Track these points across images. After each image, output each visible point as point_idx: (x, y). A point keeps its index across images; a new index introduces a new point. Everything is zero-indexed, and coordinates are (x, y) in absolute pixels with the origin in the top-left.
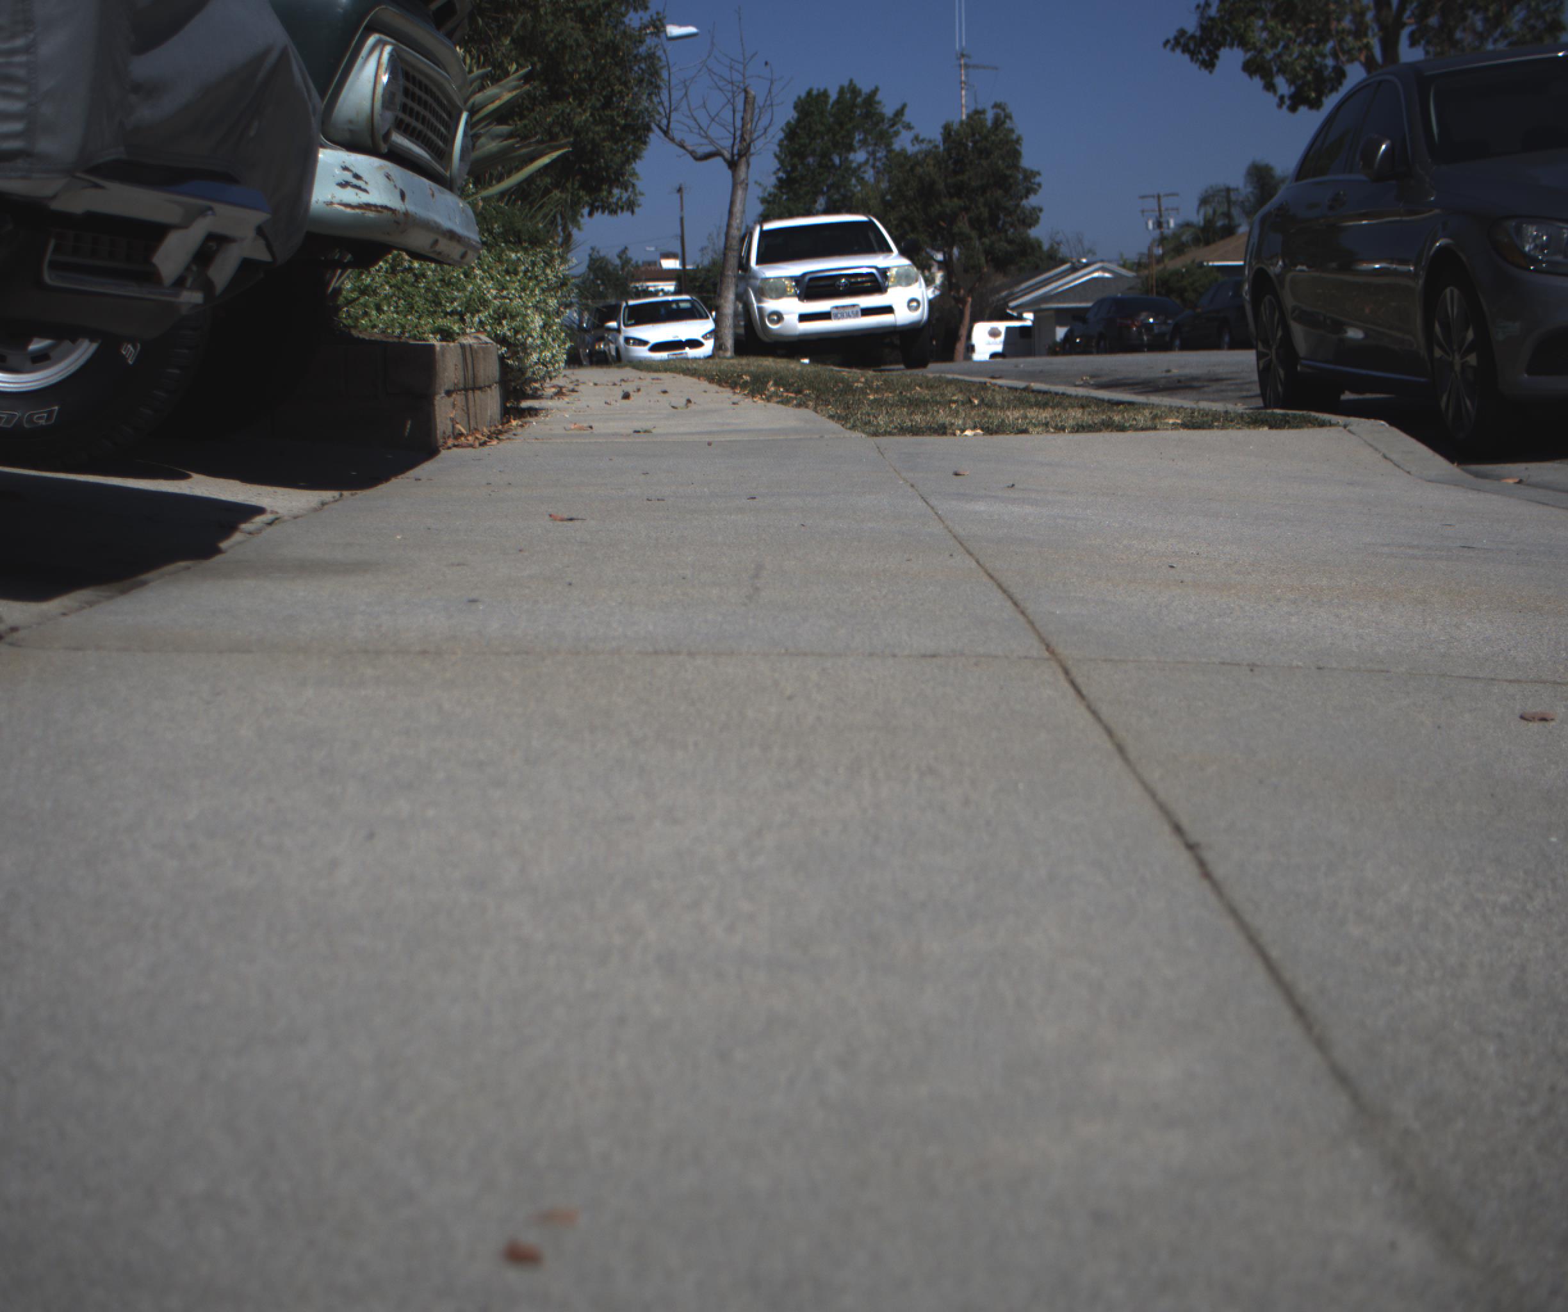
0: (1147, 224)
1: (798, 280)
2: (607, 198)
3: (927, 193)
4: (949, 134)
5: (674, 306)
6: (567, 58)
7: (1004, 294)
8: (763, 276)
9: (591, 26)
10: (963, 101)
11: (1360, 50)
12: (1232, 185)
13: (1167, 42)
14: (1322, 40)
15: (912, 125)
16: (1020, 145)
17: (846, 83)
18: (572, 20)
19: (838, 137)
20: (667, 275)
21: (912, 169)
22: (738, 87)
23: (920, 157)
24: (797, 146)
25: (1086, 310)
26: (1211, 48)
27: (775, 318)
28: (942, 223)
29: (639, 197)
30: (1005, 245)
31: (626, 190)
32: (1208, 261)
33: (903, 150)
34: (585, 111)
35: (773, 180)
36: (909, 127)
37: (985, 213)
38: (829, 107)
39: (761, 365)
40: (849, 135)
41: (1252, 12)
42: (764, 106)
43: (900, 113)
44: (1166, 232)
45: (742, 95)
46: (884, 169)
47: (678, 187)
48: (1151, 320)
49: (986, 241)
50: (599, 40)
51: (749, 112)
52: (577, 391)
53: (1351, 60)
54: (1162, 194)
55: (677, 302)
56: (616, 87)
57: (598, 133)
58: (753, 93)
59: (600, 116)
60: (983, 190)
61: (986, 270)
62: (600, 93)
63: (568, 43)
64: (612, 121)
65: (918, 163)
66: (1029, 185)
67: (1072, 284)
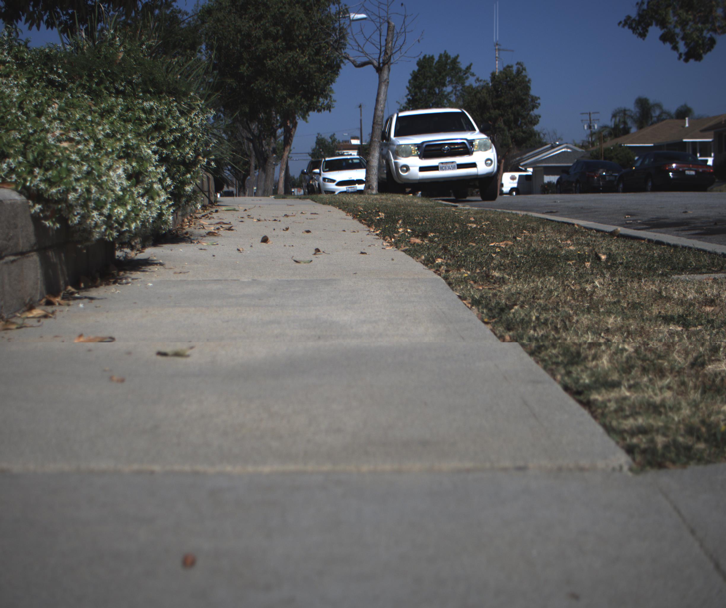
0: (584, 127)
1: (419, 146)
2: (316, 103)
4: (494, 77)
5: (350, 161)
6: (296, 27)
7: (518, 158)
8: (398, 144)
9: (310, 12)
10: (497, 67)
12: (628, 108)
13: (620, 23)
14: (706, 22)
15: (475, 74)
16: (530, 83)
17: (443, 52)
18: (299, 8)
19: (438, 79)
20: (353, 147)
21: (475, 95)
22: (384, 20)
23: (479, 89)
24: (418, 83)
25: (569, 167)
26: (645, 26)
27: (405, 169)
28: (490, 123)
29: (333, 103)
30: (522, 134)
31: (327, 99)
32: (624, 144)
33: (471, 85)
34: (305, 56)
35: (405, 100)
36: (473, 75)
37: (512, 117)
38: (434, 64)
40: (444, 78)
41: (668, 6)
42: (400, 32)
43: (469, 68)
44: (593, 130)
45: (386, 25)
46: (461, 96)
47: (359, 105)
48: (604, 173)
49: (512, 132)
50: (314, 19)
51: (391, 36)
55: (352, 159)
56: (322, 45)
57: (312, 68)
58: (393, 24)
59: (313, 59)
60: (511, 106)
61: (511, 146)
62: (314, 47)
63: (296, 20)
64: (320, 62)
65: (478, 92)
66: (534, 103)
67: (552, 154)
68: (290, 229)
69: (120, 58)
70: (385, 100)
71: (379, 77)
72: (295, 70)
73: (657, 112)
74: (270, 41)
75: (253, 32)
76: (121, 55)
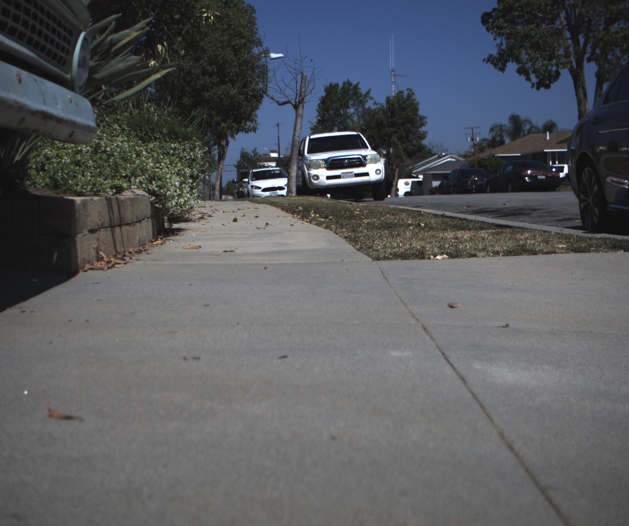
0: (467, 139)
1: (326, 161)
2: (244, 126)
3: (380, 125)
4: (389, 101)
5: (273, 172)
6: (227, 66)
7: (411, 167)
8: (310, 159)
9: (238, 53)
10: (393, 90)
11: (568, 63)
12: (503, 123)
13: (485, 60)
14: (550, 60)
15: (373, 98)
16: (418, 106)
17: (346, 80)
18: (230, 50)
19: (343, 103)
20: (272, 160)
21: (373, 116)
22: (299, 71)
23: (376, 110)
24: (326, 106)
25: (449, 174)
26: (503, 62)
27: (316, 178)
28: (386, 138)
29: (258, 126)
30: (412, 147)
31: (253, 123)
32: (497, 154)
33: (370, 108)
34: (235, 89)
35: (316, 120)
36: (372, 98)
37: (404, 134)
38: (339, 90)
39: (309, 200)
40: (347, 102)
41: (521, 47)
42: (310, 80)
43: (368, 93)
44: (475, 142)
45: (300, 75)
46: (362, 116)
47: (277, 124)
48: (476, 179)
49: (404, 145)
50: (241, 59)
51: (304, 83)
52: (212, 216)
53: (564, 67)
54: (474, 127)
55: (274, 170)
56: (248, 79)
57: (241, 98)
58: (305, 74)
59: (241, 91)
60: (403, 124)
61: (404, 157)
62: (242, 82)
63: (228, 60)
64: (247, 93)
65: (376, 113)
66: (422, 122)
67: (439, 164)
68: (245, 216)
69: (156, 120)
70: (301, 129)
71: (296, 112)
72: (227, 100)
73: (528, 127)
74: (206, 77)
75: (193, 71)
76: (156, 118)
